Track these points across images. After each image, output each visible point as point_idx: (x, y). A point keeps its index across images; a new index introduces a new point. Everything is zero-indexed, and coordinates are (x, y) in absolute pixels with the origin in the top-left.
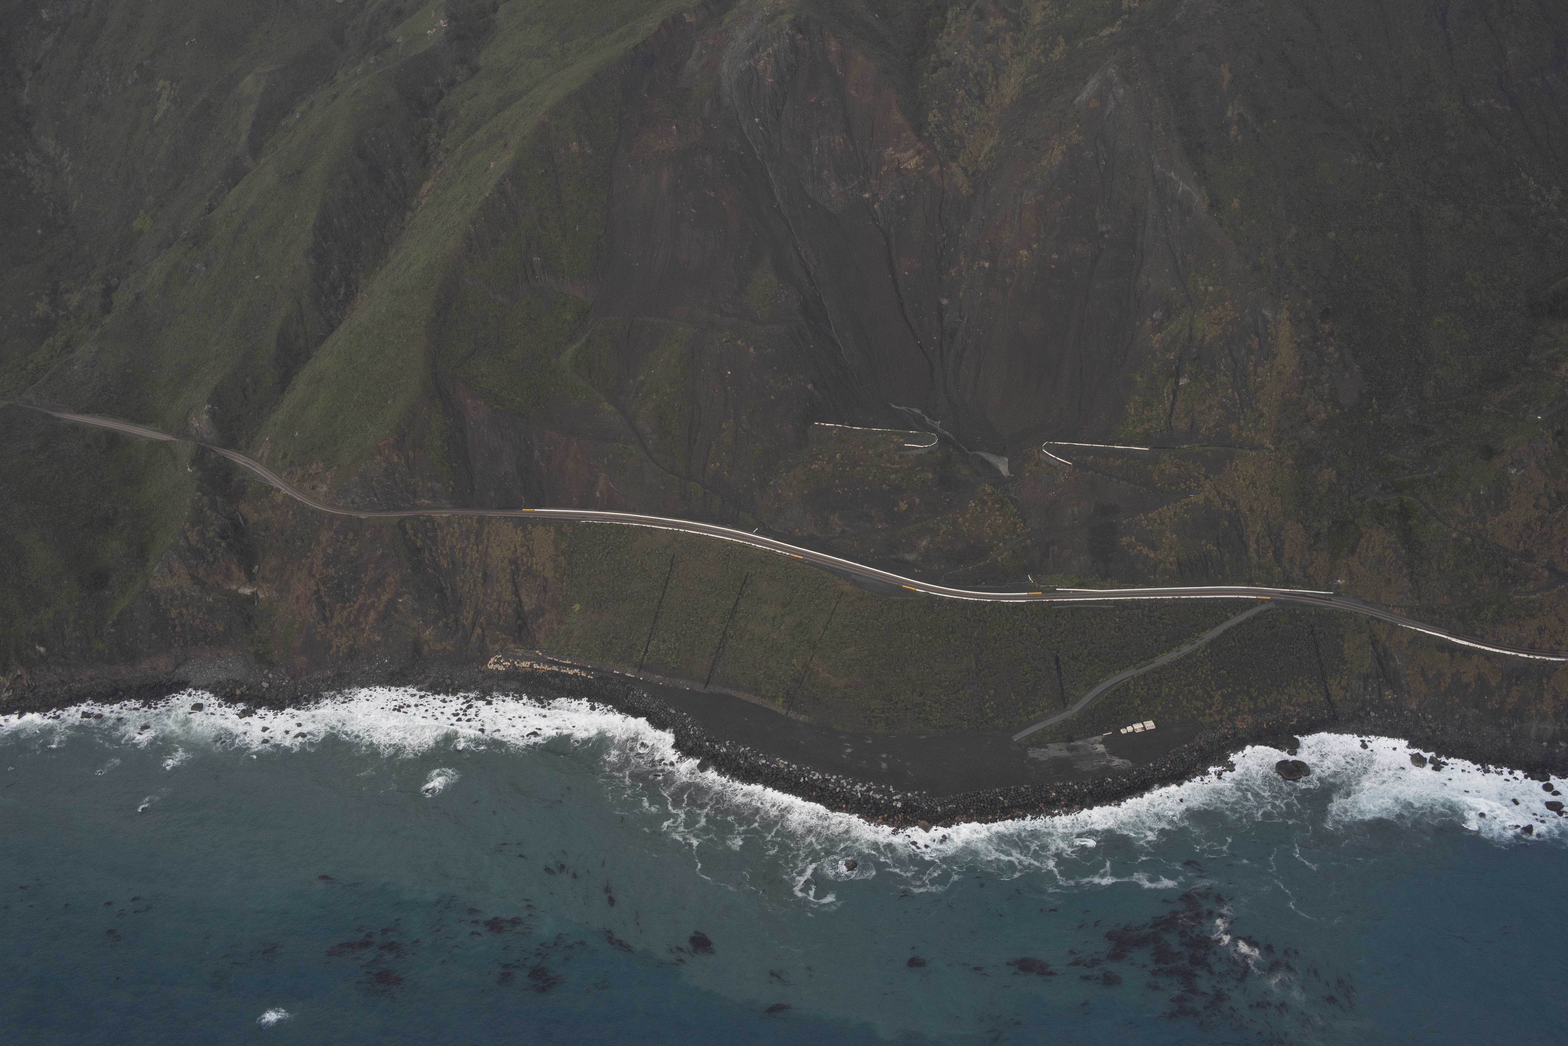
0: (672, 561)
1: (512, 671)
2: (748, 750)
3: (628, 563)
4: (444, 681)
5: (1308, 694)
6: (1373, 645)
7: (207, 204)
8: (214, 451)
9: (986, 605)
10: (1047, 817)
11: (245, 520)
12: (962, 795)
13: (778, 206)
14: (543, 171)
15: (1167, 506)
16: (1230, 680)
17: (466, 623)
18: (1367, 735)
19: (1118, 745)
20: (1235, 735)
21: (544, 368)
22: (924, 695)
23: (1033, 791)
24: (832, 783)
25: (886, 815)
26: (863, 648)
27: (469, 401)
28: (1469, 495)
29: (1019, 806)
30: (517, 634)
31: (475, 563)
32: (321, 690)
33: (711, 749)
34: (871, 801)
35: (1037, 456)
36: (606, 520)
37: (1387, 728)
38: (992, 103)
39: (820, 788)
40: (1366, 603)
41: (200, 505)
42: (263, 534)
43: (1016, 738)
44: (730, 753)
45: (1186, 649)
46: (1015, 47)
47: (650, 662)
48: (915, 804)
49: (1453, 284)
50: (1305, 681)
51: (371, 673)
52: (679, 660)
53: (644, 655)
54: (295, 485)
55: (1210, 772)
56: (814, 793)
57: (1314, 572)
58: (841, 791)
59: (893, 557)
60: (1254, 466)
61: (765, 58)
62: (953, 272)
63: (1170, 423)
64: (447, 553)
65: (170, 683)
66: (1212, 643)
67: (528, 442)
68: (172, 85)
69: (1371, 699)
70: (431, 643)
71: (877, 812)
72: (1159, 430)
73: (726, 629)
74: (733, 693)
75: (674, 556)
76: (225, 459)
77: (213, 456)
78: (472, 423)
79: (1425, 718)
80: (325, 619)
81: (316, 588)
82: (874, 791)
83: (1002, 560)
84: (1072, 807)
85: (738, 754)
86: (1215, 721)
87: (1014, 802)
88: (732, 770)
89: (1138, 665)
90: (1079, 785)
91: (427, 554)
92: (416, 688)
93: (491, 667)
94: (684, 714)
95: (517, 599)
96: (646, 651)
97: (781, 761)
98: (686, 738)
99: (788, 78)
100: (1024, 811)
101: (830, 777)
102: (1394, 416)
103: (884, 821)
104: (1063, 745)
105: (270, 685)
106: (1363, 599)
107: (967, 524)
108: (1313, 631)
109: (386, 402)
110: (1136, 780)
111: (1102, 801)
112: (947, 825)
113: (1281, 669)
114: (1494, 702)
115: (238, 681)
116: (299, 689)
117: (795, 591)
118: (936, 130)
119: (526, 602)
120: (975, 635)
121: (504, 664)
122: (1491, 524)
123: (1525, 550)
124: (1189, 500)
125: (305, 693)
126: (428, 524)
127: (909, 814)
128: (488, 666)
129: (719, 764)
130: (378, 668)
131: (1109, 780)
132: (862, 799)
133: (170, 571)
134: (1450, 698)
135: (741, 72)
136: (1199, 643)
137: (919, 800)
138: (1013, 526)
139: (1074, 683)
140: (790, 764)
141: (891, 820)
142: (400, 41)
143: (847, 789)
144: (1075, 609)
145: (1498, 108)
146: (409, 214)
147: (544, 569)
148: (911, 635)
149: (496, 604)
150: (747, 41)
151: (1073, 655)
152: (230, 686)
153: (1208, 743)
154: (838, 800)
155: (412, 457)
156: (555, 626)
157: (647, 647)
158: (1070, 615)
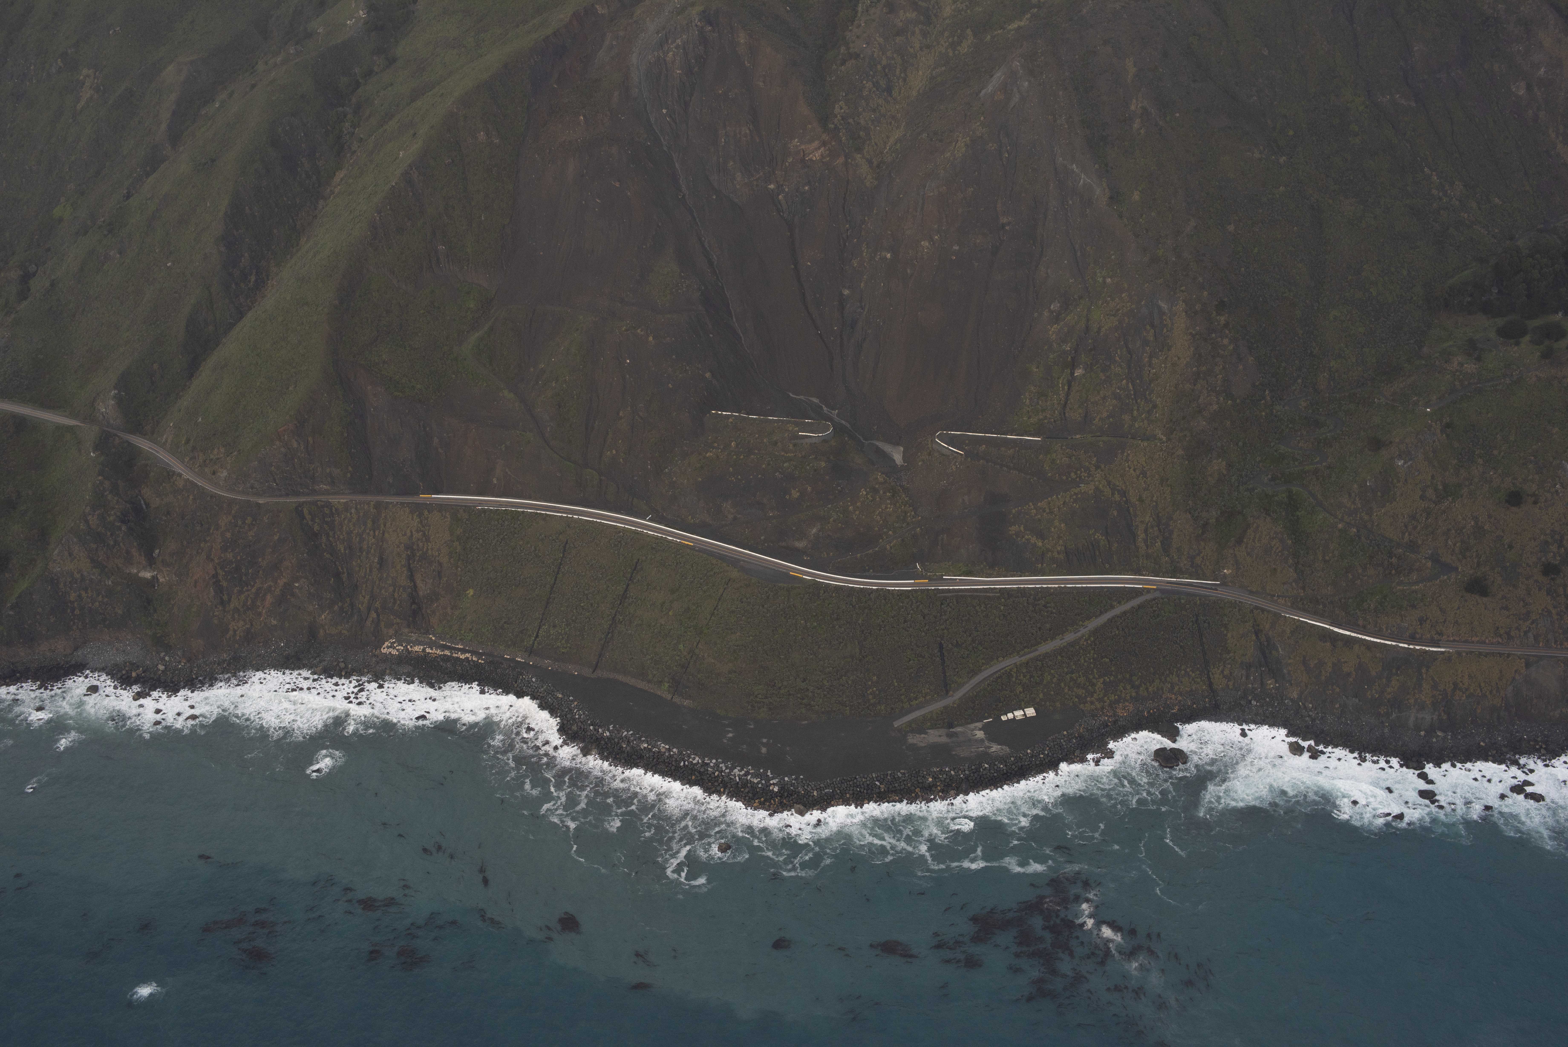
0: (565, 547)
1: (405, 655)
2: (631, 734)
3: (522, 549)
4: (338, 665)
5: (1190, 683)
6: (1257, 636)
7: (125, 192)
8: (117, 436)
9: (872, 593)
10: (923, 803)
11: (147, 505)
12: (838, 779)
13: (684, 196)
14: (450, 160)
15: (1057, 496)
16: (1113, 669)
17: (362, 608)
18: (1247, 723)
19: (997, 732)
20: (1115, 722)
21: (446, 356)
22: (807, 681)
23: (910, 777)
24: (711, 767)
25: (762, 799)
26: (748, 633)
27: (369, 388)
28: (1355, 486)
29: (895, 792)
30: (411, 619)
31: (371, 549)
32: (217, 673)
33: (595, 733)
34: (749, 785)
35: (930, 446)
36: (501, 506)
37: (1268, 717)
38: (899, 95)
39: (700, 772)
40: (1251, 592)
41: (102, 489)
42: (164, 518)
43: (896, 724)
44: (613, 737)
45: (1070, 637)
46: (924, 40)
47: (540, 647)
48: (792, 788)
49: (1350, 277)
50: (1188, 670)
51: (267, 656)
52: (569, 645)
53: (535, 640)
54: (196, 470)
55: (1089, 759)
56: (693, 777)
57: (1202, 562)
58: (720, 774)
59: (784, 544)
60: (1145, 456)
61: (674, 49)
62: (855, 263)
63: (1064, 413)
64: (344, 538)
65: (68, 665)
66: (1095, 632)
67: (428, 429)
68: (95, 74)
69: (1253, 688)
70: (326, 627)
71: (754, 796)
72: (1053, 420)
73: (615, 615)
74: (620, 678)
75: (567, 543)
76: (129, 444)
77: (117, 441)
78: (372, 409)
79: (1305, 708)
80: (222, 602)
81: (214, 572)
82: (752, 775)
83: (891, 548)
84: (947, 792)
85: (621, 738)
86: (1096, 709)
87: (891, 787)
88: (614, 754)
89: (1022, 653)
90: (956, 771)
91: (324, 539)
92: (310, 672)
93: (384, 651)
94: (571, 698)
95: (412, 584)
96: (537, 636)
97: (663, 745)
98: (571, 722)
99: (696, 69)
100: (901, 797)
101: (709, 761)
102: (1286, 408)
103: (760, 804)
104: (943, 731)
105: (166, 668)
106: (1249, 588)
107: (857, 512)
108: (1197, 620)
109: (288, 388)
110: (1013, 767)
111: (979, 787)
112: (823, 809)
113: (1164, 657)
114: (1374, 691)
115: (135, 663)
116: (195, 672)
117: (684, 578)
118: (842, 122)
119: (421, 587)
120: (860, 622)
121: (397, 648)
122: (1377, 515)
123: (1410, 541)
124: (1078, 489)
125: (200, 676)
126: (326, 509)
127: (785, 798)
128: (382, 650)
129: (602, 748)
130: (274, 651)
131: (986, 766)
132: (740, 783)
133: (70, 554)
134: (1330, 687)
135: (650, 63)
136: (1083, 631)
137: (796, 784)
138: (903, 514)
139: (957, 670)
140: (671, 748)
141: (768, 804)
142: (321, 31)
143: (725, 773)
144: (960, 597)
145: (1403, 104)
146: (321, 202)
147: (439, 554)
148: (796, 622)
149: (391, 589)
150: (657, 33)
151: (957, 642)
152: (127, 669)
153: (1088, 730)
154: (716, 784)
155: (311, 442)
156: (449, 610)
157: (538, 632)
158: (955, 603)
